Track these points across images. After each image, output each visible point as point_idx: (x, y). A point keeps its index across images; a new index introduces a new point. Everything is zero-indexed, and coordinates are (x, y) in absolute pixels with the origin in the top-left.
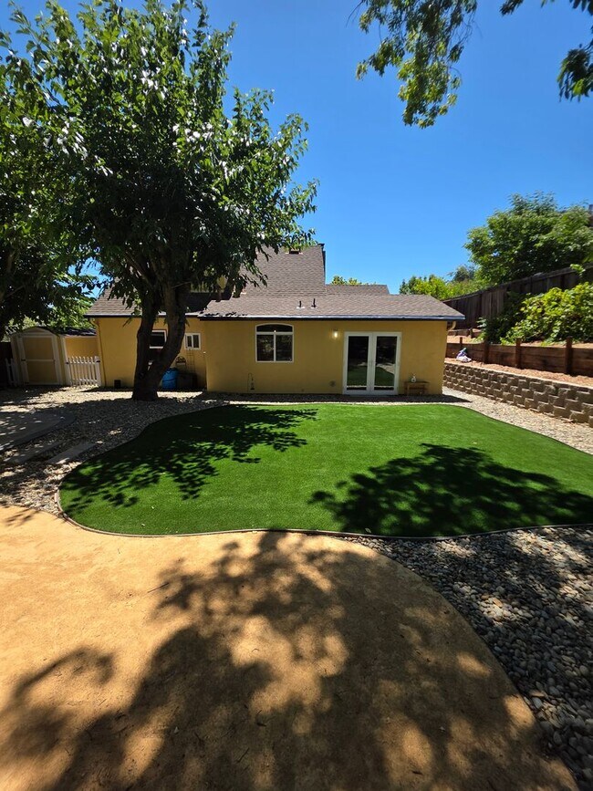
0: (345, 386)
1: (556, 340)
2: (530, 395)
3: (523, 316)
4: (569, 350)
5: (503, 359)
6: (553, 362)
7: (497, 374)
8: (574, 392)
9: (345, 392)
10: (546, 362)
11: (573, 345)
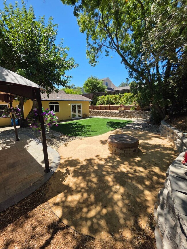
0: (72, 117)
1: (106, 104)
2: (106, 114)
3: (98, 100)
4: (109, 106)
5: (97, 108)
6: (107, 108)
7: (99, 111)
8: (113, 113)
9: (72, 118)
10: (106, 108)
11: (110, 105)
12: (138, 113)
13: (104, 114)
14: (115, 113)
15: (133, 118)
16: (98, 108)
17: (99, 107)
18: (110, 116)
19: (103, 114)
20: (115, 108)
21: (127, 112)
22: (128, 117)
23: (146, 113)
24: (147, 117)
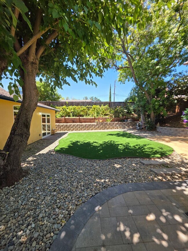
0: (42, 135)
1: (73, 116)
2: (79, 128)
6: (76, 121)
9: (42, 138)
10: (73, 121)
11: (80, 117)
12: (117, 124)
13: (76, 127)
14: (91, 126)
15: (113, 129)
16: (60, 120)
17: (62, 120)
18: (85, 130)
19: (74, 128)
20: (87, 120)
21: (106, 124)
22: (108, 129)
23: (124, 124)
24: (125, 127)
